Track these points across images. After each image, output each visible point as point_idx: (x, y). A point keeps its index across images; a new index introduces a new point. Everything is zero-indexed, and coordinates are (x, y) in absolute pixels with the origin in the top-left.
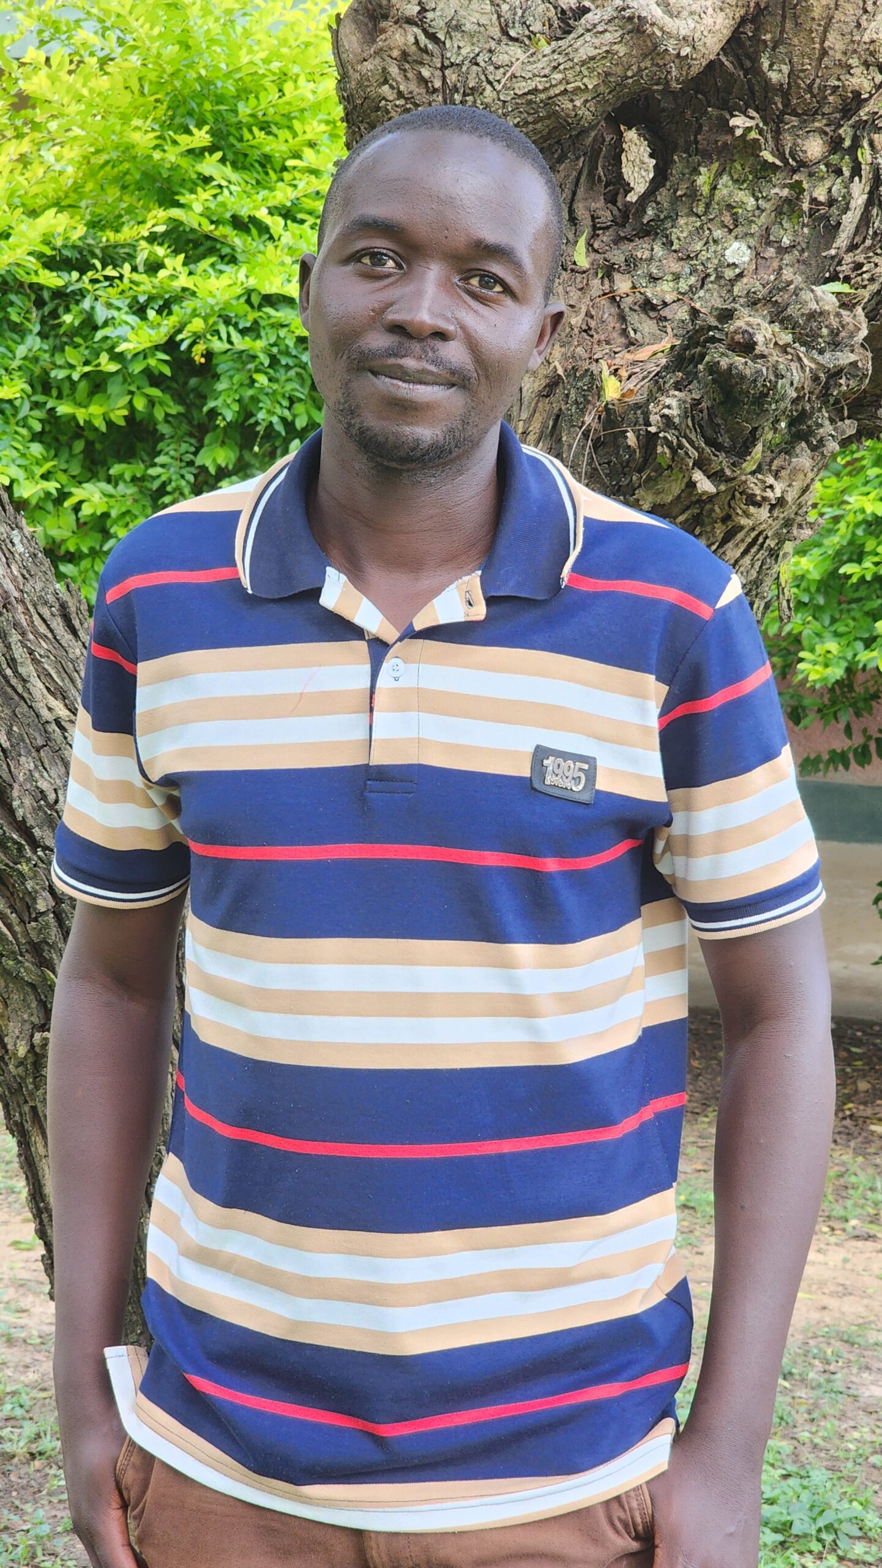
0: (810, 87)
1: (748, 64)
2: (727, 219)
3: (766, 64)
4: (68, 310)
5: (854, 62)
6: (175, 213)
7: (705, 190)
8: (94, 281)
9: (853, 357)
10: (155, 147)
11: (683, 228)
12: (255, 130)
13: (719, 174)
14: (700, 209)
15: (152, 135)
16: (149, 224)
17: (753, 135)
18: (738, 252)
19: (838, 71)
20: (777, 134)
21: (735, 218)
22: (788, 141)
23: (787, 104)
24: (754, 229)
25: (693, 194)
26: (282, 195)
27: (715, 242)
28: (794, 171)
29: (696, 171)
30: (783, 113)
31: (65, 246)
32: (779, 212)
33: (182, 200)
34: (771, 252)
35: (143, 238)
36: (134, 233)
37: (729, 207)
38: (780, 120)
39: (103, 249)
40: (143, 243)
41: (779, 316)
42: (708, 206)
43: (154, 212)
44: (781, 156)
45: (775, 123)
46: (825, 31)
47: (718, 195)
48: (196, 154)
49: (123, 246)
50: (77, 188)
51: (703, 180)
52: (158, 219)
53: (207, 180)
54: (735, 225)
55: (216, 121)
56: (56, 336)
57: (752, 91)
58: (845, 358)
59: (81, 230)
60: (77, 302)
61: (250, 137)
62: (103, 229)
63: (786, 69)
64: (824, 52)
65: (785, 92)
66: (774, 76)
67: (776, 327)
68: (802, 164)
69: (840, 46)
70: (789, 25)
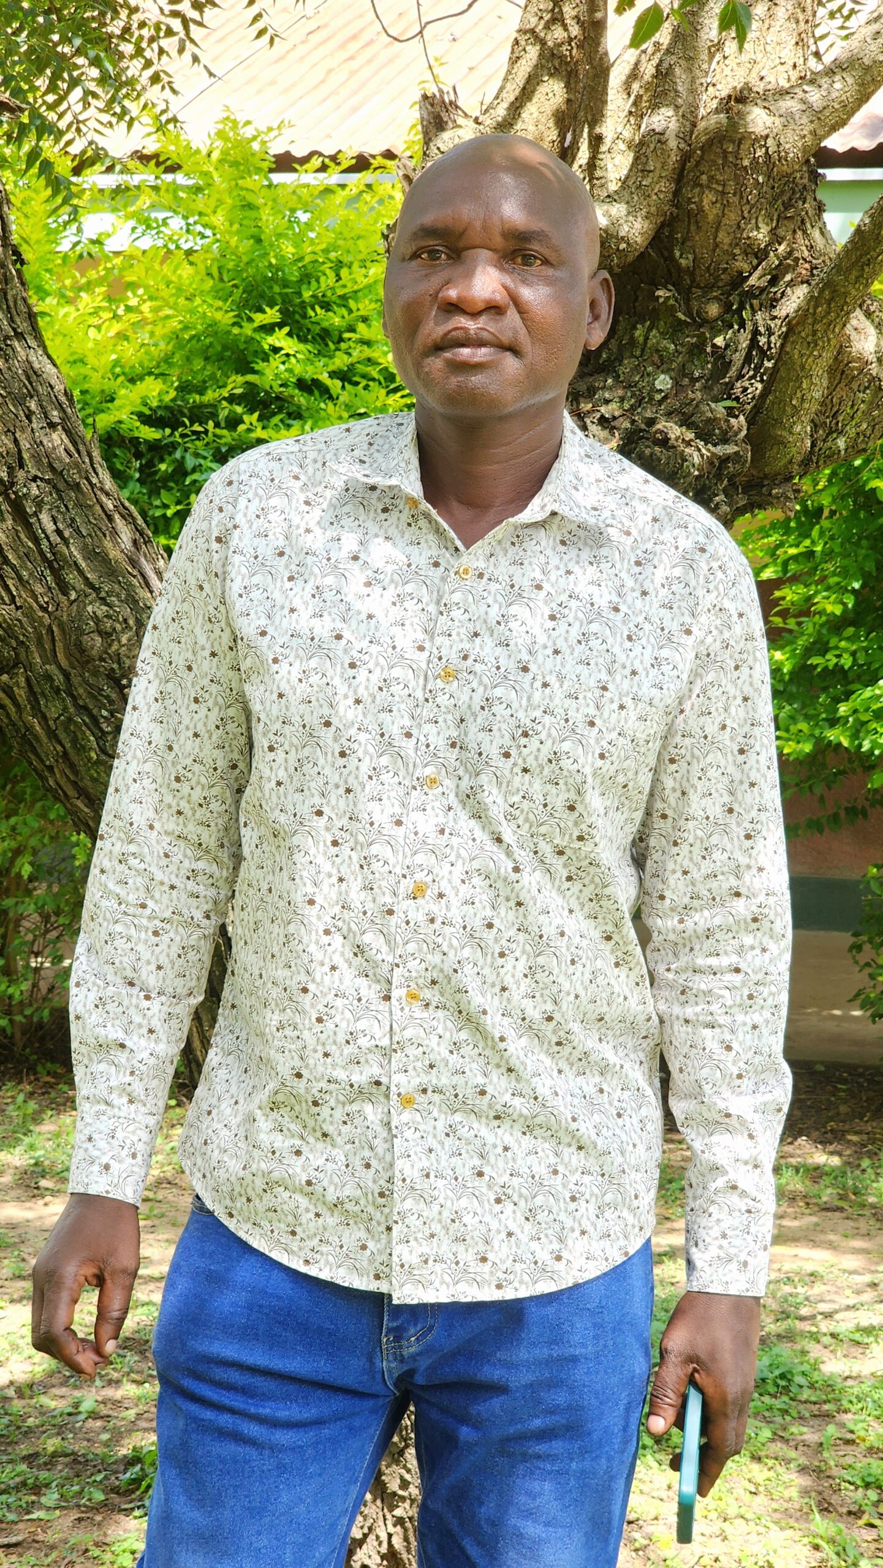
0: (708, 268)
1: (666, 254)
2: (656, 358)
3: (677, 254)
4: (162, 460)
5: (737, 251)
6: (250, 378)
7: (641, 339)
8: (183, 436)
9: (736, 449)
10: (234, 324)
11: (625, 368)
12: (317, 308)
13: (650, 329)
14: (638, 353)
15: (232, 314)
16: (229, 388)
17: (671, 302)
18: (664, 382)
19: (726, 258)
20: (687, 301)
21: (661, 357)
22: (695, 305)
23: (693, 281)
24: (674, 365)
25: (632, 342)
26: (340, 361)
27: (648, 375)
28: (701, 326)
29: (634, 328)
30: (691, 287)
31: (159, 407)
32: (690, 353)
33: (257, 367)
34: (686, 381)
35: (224, 398)
36: (216, 395)
37: (657, 351)
38: (689, 291)
39: (190, 409)
40: (225, 404)
41: (686, 422)
42: (643, 350)
43: (233, 378)
44: (690, 315)
45: (686, 294)
46: (717, 231)
47: (649, 344)
48: (268, 329)
49: (206, 406)
50: (167, 360)
51: (639, 333)
52: (236, 383)
53: (276, 350)
54: (662, 365)
55: (283, 302)
56: (152, 482)
57: (669, 271)
58: (730, 449)
59: (173, 394)
60: (170, 454)
61: (312, 314)
62: (190, 392)
63: (691, 257)
64: (717, 245)
65: (691, 273)
66: (683, 262)
67: (684, 429)
68: (705, 322)
69: (727, 241)
70: (693, 228)
